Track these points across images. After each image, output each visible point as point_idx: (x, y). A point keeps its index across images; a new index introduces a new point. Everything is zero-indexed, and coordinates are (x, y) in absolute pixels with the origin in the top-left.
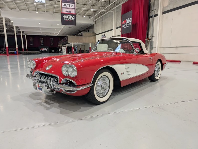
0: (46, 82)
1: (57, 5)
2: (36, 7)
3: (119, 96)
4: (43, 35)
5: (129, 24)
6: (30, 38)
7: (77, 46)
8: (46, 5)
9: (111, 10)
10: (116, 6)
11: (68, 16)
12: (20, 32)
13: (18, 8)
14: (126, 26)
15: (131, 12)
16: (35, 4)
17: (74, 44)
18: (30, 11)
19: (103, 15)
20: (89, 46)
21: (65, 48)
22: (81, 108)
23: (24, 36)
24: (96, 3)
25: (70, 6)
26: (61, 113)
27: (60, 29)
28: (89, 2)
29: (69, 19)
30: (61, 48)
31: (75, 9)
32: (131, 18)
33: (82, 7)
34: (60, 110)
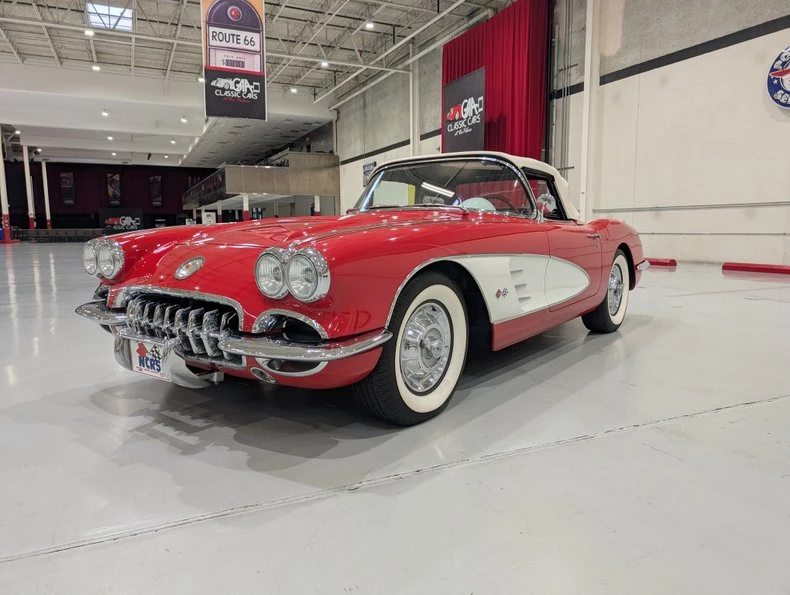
0: (175, 330)
1: (181, 38)
2: (92, 48)
3: (484, 391)
4: (120, 163)
5: (474, 121)
6: (63, 175)
7: (263, 209)
8: (133, 40)
9: (400, 67)
10: (420, 51)
11: (231, 83)
12: (18, 150)
13: (15, 49)
14: (462, 129)
15: (479, 76)
16: (89, 33)
17: (252, 198)
18: (66, 62)
19: (368, 87)
20: (312, 209)
21: (213, 214)
22: (337, 442)
23: (35, 167)
24: (340, 37)
25: (242, 41)
26: (254, 465)
27: (193, 138)
28: (313, 32)
29: (236, 95)
30: (195, 217)
31: (260, 52)
32: (481, 98)
33: (284, 53)
34: (246, 454)
